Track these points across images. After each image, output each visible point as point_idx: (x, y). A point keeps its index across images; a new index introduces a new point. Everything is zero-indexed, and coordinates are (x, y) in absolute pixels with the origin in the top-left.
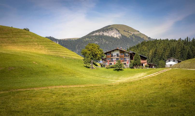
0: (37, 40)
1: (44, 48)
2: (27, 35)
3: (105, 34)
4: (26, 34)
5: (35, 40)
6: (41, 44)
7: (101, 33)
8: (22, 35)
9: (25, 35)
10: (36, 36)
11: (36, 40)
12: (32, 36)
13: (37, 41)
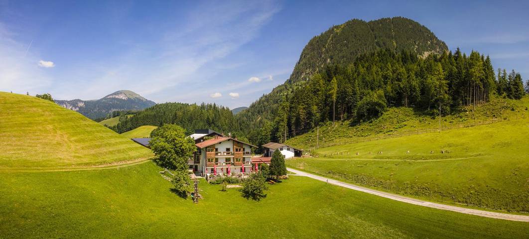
0: (53, 117)
1: (66, 140)
2: (35, 106)
3: (117, 97)
4: (35, 104)
5: (49, 118)
6: (61, 129)
7: (114, 96)
8: (24, 107)
9: (30, 107)
10: (52, 109)
11: (51, 118)
12: (45, 109)
13: (54, 120)
